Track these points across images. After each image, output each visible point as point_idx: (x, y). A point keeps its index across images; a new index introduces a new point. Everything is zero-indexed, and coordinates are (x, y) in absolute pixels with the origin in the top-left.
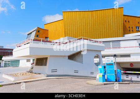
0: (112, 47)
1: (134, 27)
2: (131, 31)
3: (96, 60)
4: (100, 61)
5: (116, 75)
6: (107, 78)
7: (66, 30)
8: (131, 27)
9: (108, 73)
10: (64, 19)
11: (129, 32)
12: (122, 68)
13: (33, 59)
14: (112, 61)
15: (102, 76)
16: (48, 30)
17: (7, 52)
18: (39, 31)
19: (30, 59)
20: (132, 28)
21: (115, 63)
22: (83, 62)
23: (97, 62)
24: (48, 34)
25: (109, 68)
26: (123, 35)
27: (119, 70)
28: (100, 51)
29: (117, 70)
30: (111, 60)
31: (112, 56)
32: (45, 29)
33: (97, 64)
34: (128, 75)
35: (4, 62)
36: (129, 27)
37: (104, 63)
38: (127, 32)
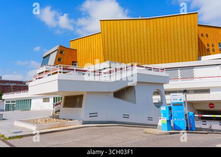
0: (180, 77)
1: (215, 45)
2: (211, 51)
3: (156, 99)
4: (162, 100)
5: (187, 120)
6: (174, 124)
7: (106, 50)
8: (210, 45)
9: (175, 118)
10: (103, 33)
11: (208, 52)
12: (197, 110)
13: (54, 98)
14: (181, 100)
15: (166, 122)
16: (76, 50)
17: (8, 86)
18: (61, 52)
19: (49, 98)
20: (213, 46)
21: (185, 102)
22: (135, 101)
23: (157, 102)
24: (77, 56)
25: (176, 110)
26: (198, 56)
27: (191, 113)
28: (162, 84)
29: (189, 113)
30: (180, 98)
31: (180, 92)
32: (72, 48)
33: (158, 105)
34: (205, 121)
35: (5, 102)
36: (208, 45)
37: (168, 102)
38: (204, 53)
